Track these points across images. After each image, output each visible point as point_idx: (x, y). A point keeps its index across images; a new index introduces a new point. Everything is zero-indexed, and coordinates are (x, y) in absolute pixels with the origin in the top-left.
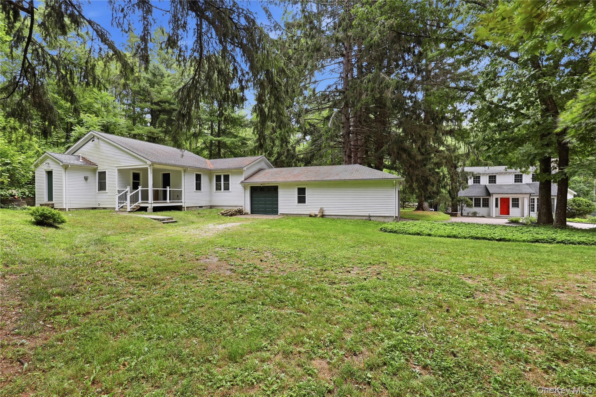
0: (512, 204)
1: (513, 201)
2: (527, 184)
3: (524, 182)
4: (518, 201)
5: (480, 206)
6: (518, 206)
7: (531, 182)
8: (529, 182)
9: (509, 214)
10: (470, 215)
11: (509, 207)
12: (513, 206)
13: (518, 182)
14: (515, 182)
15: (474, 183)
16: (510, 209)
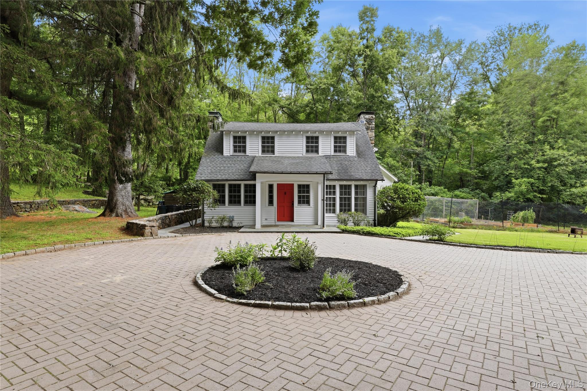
0: (299, 197)
1: (299, 192)
2: (327, 157)
3: (321, 153)
4: (308, 192)
5: (239, 203)
6: (308, 203)
7: (333, 153)
8: (328, 153)
9: (292, 220)
10: (214, 224)
11: (293, 204)
12: (299, 202)
13: (312, 151)
14: (307, 151)
15: (235, 151)
16: (295, 209)
